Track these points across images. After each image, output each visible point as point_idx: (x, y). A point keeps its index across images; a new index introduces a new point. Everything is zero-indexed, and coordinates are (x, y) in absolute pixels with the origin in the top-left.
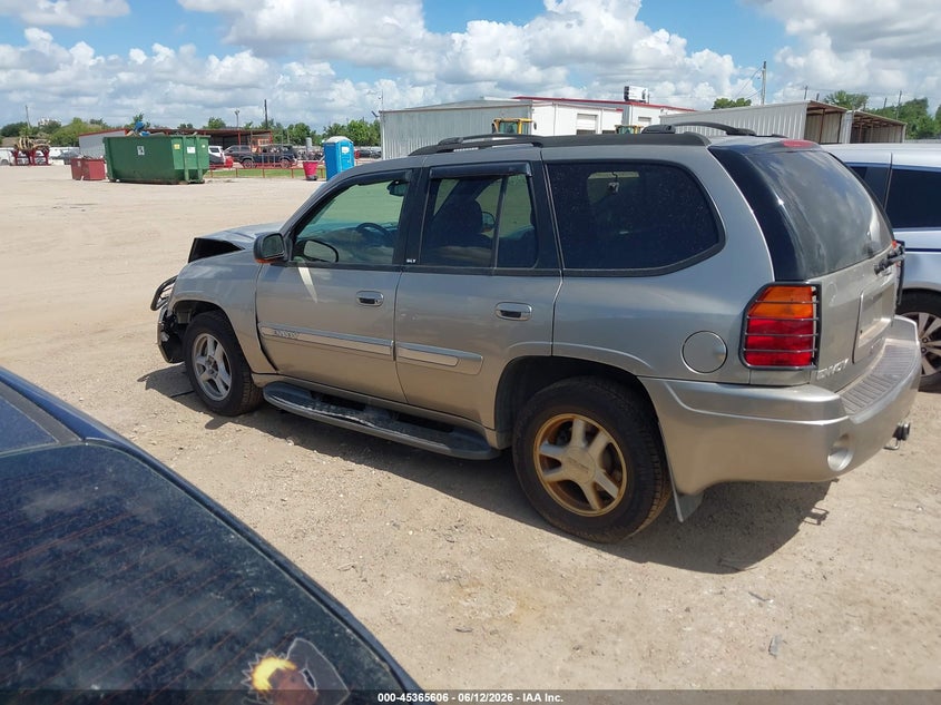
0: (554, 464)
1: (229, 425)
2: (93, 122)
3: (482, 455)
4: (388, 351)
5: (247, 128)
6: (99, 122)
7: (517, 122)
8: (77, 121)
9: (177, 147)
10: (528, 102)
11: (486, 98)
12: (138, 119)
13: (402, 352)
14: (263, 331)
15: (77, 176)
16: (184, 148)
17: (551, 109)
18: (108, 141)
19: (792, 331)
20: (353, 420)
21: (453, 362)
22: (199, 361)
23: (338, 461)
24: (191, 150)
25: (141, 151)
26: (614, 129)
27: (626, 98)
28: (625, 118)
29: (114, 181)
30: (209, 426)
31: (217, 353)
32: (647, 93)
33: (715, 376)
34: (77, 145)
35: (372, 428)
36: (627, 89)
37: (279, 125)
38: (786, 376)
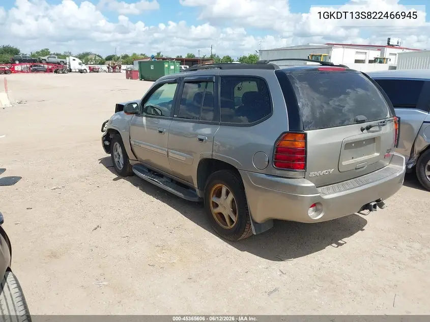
0: (216, 205)
1: (122, 180)
2: (141, 55)
3: (196, 200)
4: (166, 154)
5: (204, 58)
6: (144, 55)
7: (321, 56)
8: (134, 54)
9: (166, 66)
10: (330, 46)
11: (310, 44)
12: (159, 54)
13: (170, 154)
14: (132, 142)
15: (127, 78)
16: (169, 66)
17: (342, 49)
18: (140, 63)
19: (294, 153)
20: (157, 182)
21: (184, 159)
22: (115, 153)
23: (151, 197)
24: (172, 67)
25: (152, 68)
26: (373, 59)
27: (388, 44)
28: (382, 54)
29: (141, 80)
30: (115, 180)
31: (120, 150)
32: (400, 41)
33: (264, 171)
34: (133, 64)
35: (161, 185)
36: (389, 39)
37: (218, 56)
38: (291, 174)
